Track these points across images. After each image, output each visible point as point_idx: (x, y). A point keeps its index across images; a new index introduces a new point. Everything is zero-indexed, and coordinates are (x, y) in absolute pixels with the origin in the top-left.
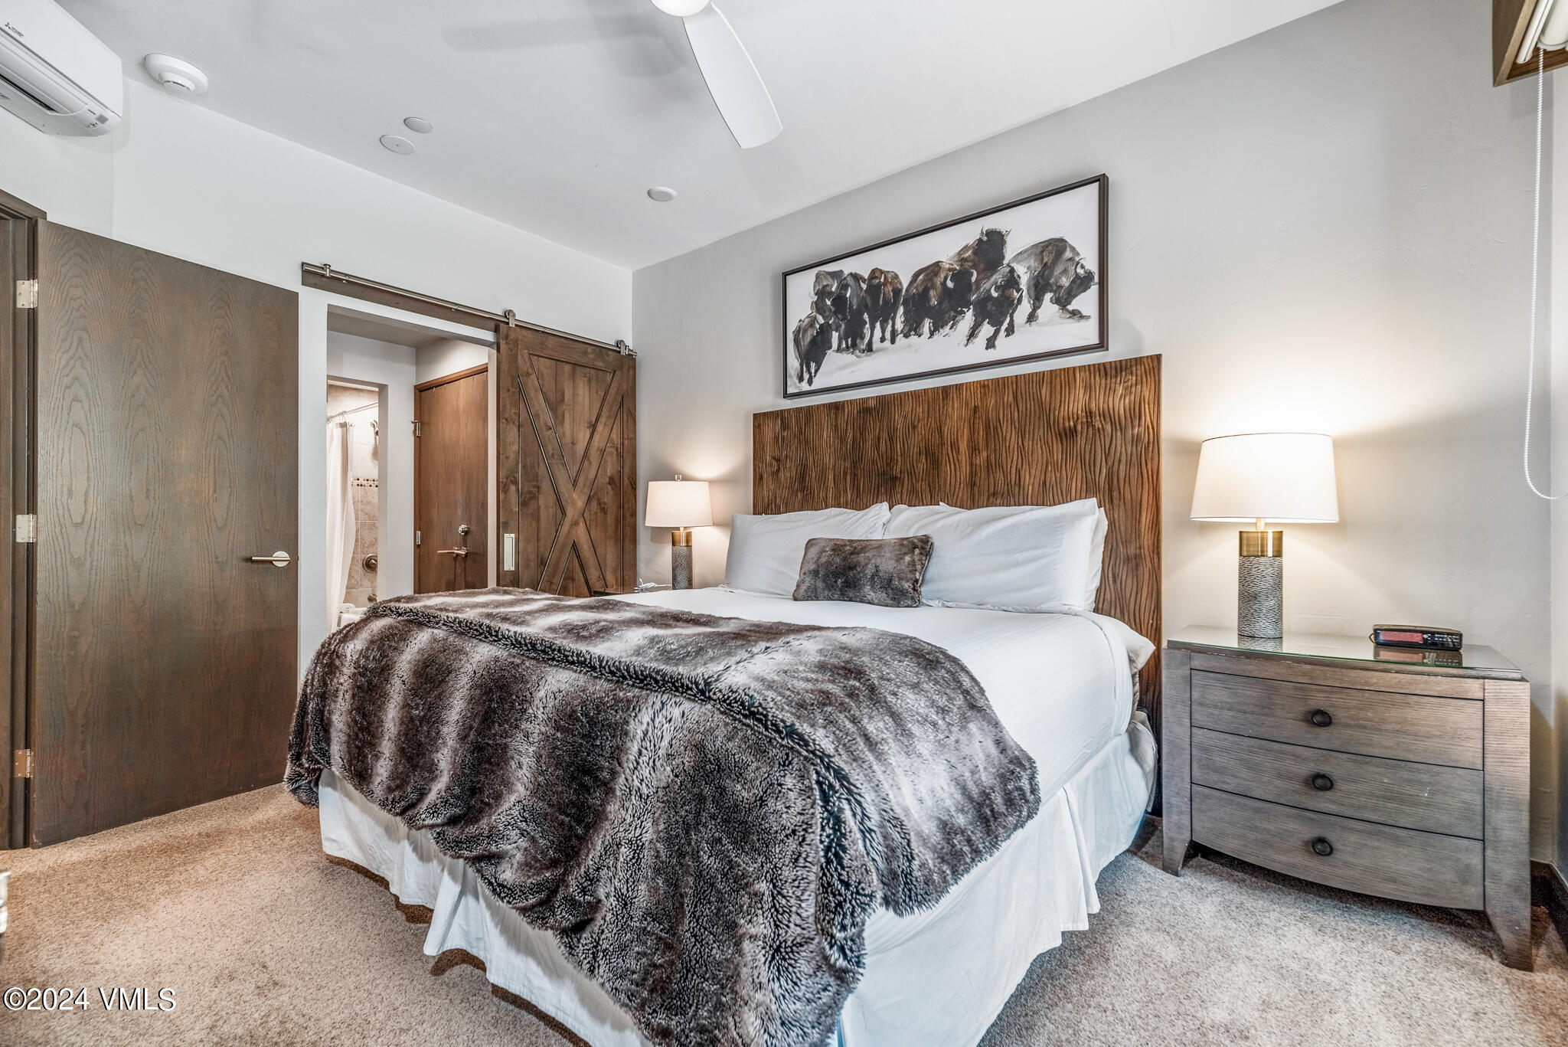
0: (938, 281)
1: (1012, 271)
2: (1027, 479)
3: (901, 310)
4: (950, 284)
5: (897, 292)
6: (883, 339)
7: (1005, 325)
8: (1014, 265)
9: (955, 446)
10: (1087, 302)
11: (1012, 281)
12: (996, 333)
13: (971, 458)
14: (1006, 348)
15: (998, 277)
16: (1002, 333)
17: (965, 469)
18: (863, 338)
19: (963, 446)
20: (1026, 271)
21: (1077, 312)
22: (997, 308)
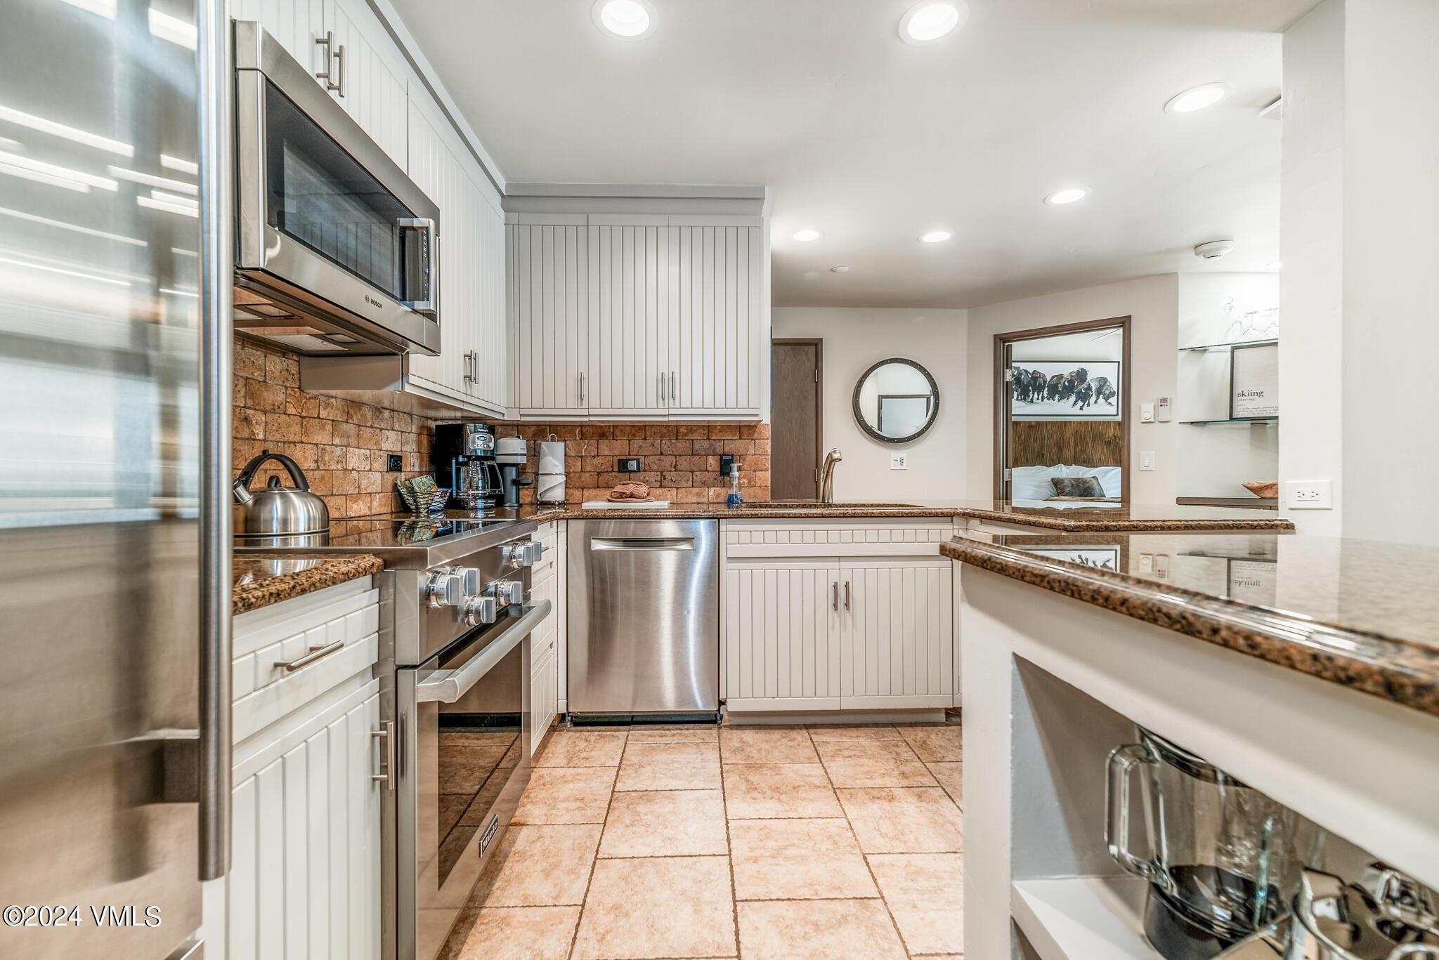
0: (1062, 381)
1: (1090, 384)
3: (1046, 389)
4: (1067, 384)
5: (1045, 382)
6: (1038, 399)
7: (1087, 403)
8: (1091, 384)
9: (1069, 444)
11: (1089, 388)
12: (1084, 405)
13: (1075, 448)
14: (1086, 410)
15: (1085, 385)
17: (1073, 453)
18: (1029, 397)
19: (1072, 444)
20: (1094, 386)
21: (1110, 403)
22: (1084, 397)
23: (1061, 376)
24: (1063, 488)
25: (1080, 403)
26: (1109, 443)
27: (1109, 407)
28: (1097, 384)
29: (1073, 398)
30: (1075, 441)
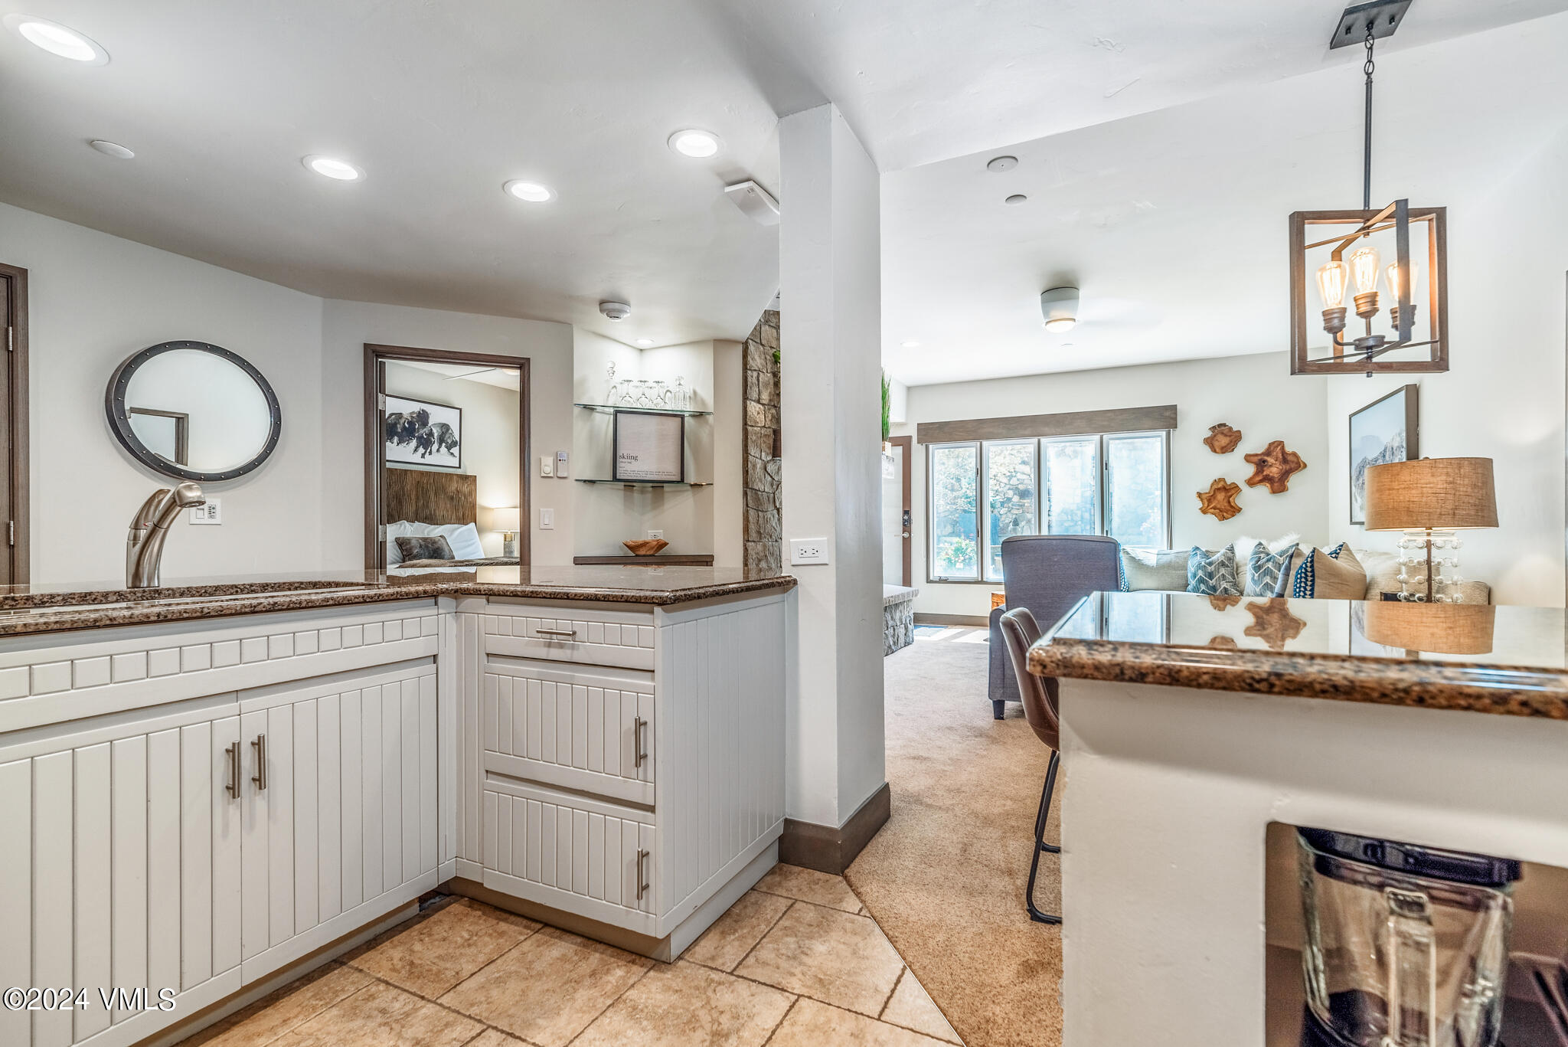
0: (402, 421)
1: (431, 429)
2: (437, 512)
4: (406, 425)
7: (428, 451)
8: (433, 429)
9: (409, 496)
10: (455, 450)
11: (431, 434)
12: (426, 452)
13: (416, 502)
14: (428, 459)
15: (426, 430)
16: (427, 453)
17: (414, 508)
19: (413, 497)
20: (436, 432)
21: (452, 454)
22: (425, 443)
23: (400, 415)
24: (411, 549)
25: (421, 450)
26: (452, 498)
27: (451, 458)
28: (439, 430)
29: (414, 443)
30: (417, 492)
